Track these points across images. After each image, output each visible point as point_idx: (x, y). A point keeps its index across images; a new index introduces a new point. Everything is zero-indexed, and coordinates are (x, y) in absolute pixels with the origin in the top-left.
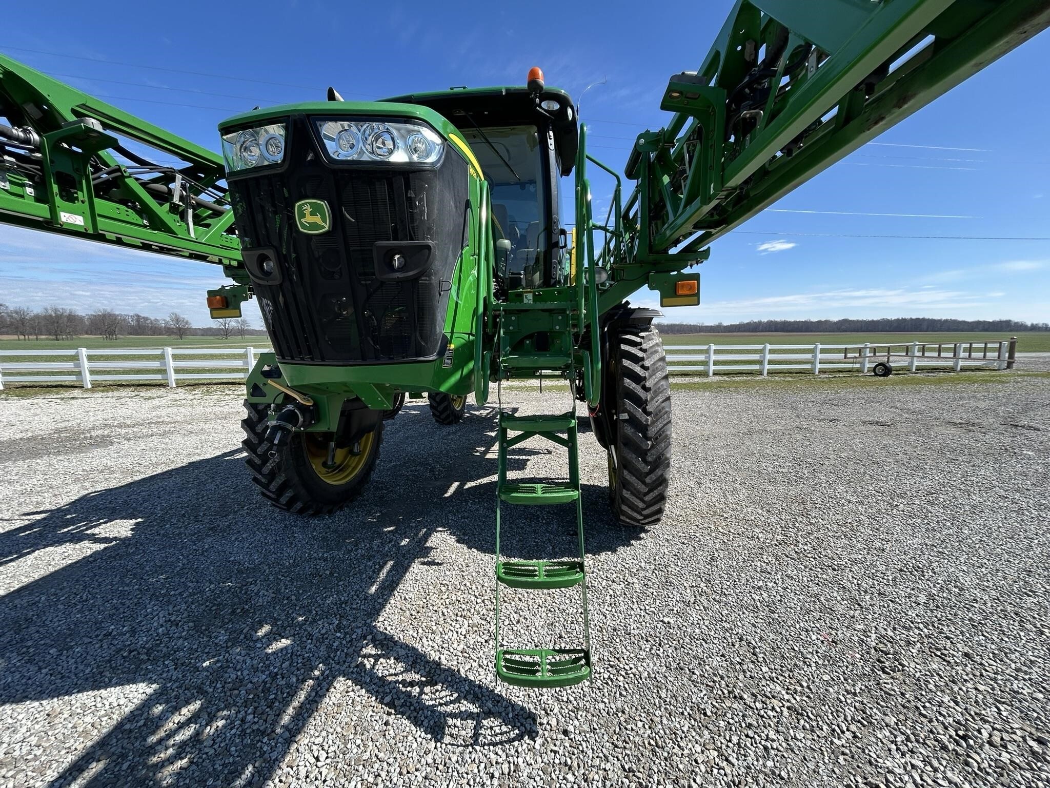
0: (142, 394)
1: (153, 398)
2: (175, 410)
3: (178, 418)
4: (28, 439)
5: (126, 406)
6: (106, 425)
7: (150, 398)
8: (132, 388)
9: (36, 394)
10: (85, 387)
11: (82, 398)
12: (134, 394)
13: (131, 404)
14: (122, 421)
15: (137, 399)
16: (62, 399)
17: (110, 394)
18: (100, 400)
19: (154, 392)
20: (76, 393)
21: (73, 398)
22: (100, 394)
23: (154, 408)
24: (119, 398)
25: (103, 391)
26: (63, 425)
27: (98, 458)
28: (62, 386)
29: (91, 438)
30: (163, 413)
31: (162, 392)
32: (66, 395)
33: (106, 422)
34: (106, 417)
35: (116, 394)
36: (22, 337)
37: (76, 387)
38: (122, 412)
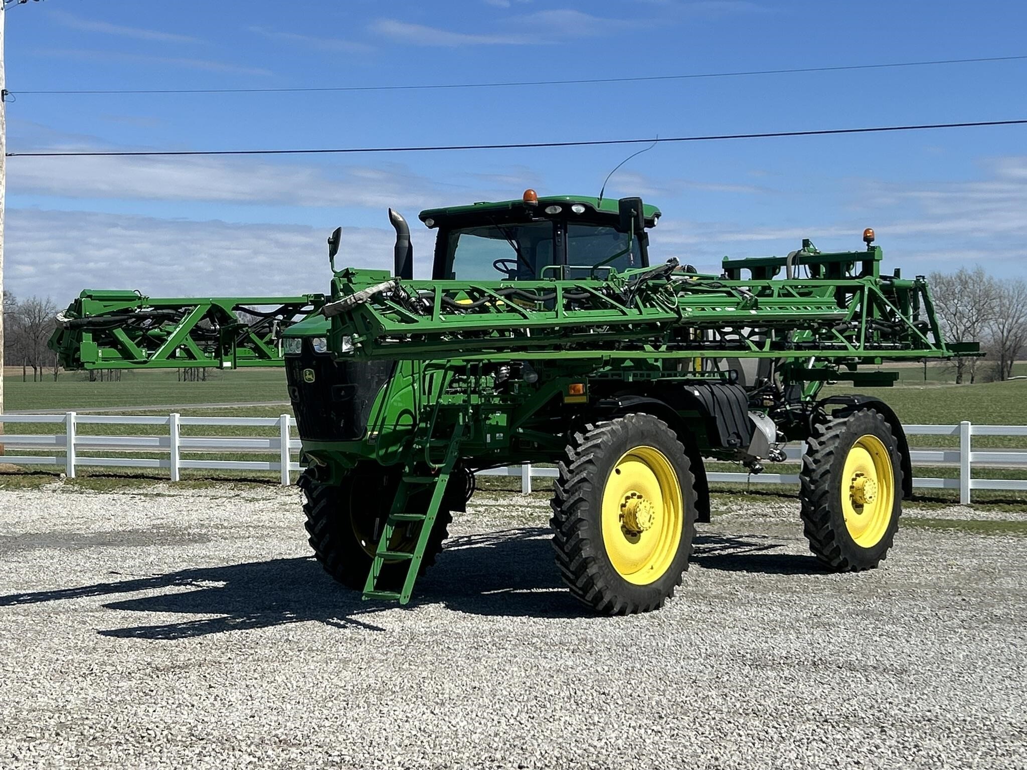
0: (244, 494)
1: (257, 500)
2: (279, 515)
3: (281, 524)
4: (130, 531)
5: (223, 508)
6: (203, 525)
7: (253, 500)
8: (232, 484)
9: (113, 487)
10: (173, 480)
11: (169, 496)
12: (232, 493)
13: (229, 506)
14: (219, 522)
15: (236, 501)
16: (146, 495)
17: (203, 492)
18: (191, 500)
19: (261, 492)
20: (161, 487)
21: (158, 495)
22: (191, 492)
23: (255, 512)
24: (214, 498)
25: (194, 487)
26: (158, 522)
27: (197, 550)
28: (142, 476)
29: (189, 534)
30: (265, 517)
31: (270, 491)
32: (149, 490)
33: (202, 522)
34: (201, 517)
35: (211, 492)
36: (30, 370)
37: (161, 479)
38: (218, 513)
